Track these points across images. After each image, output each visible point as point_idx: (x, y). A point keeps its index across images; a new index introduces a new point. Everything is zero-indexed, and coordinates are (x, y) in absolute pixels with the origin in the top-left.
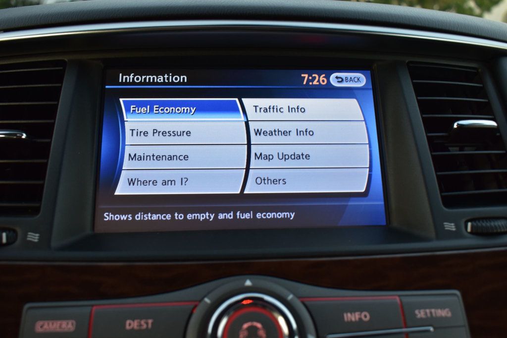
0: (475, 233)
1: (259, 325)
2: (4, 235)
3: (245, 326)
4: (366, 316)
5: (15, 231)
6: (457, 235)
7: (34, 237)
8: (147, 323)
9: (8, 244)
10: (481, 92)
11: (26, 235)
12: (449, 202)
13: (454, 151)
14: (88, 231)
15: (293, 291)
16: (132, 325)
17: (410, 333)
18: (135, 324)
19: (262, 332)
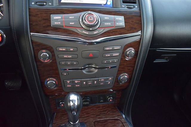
0: (127, 8)
2: (45, 3)
4: (108, 18)
6: (124, 8)
7: (50, 4)
8: (73, 17)
9: (46, 5)
11: (49, 4)
12: (124, 2)
15: (97, 14)
16: (70, 17)
17: (115, 21)
18: (71, 17)
19: (92, 18)
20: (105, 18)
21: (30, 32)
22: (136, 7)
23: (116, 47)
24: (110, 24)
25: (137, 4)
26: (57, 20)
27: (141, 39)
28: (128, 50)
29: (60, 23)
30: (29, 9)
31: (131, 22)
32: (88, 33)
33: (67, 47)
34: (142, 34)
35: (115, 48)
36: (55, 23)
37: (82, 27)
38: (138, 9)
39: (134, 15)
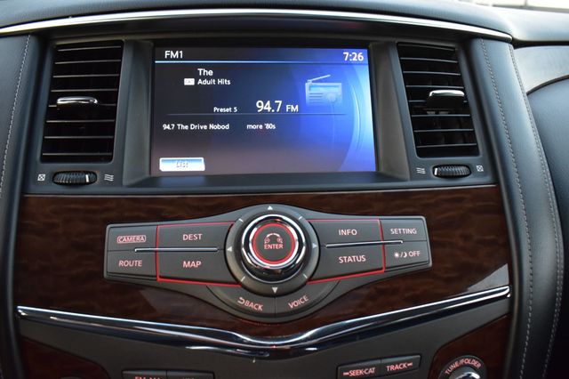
0: (440, 176)
1: (278, 235)
2: (87, 176)
3: (268, 236)
4: (354, 232)
5: (94, 173)
6: (426, 177)
7: (110, 178)
8: (198, 236)
9: (90, 183)
10: (456, 68)
11: (103, 177)
12: (421, 153)
13: (431, 114)
14: (147, 176)
15: (302, 215)
16: (187, 237)
17: (385, 243)
18: (189, 237)
19: (280, 240)
20: (342, 232)
21: (17, 302)
22: (480, 168)
23: (394, 364)
24: (362, 258)
25: (481, 156)
26: (128, 250)
27: (510, 314)
28: (452, 367)
29: (139, 263)
30: (23, 201)
31: (461, 243)
32: (260, 307)
33: (167, 370)
34: (512, 291)
35: (392, 368)
36: (121, 263)
37: (237, 282)
38: (488, 178)
39: (470, 205)
